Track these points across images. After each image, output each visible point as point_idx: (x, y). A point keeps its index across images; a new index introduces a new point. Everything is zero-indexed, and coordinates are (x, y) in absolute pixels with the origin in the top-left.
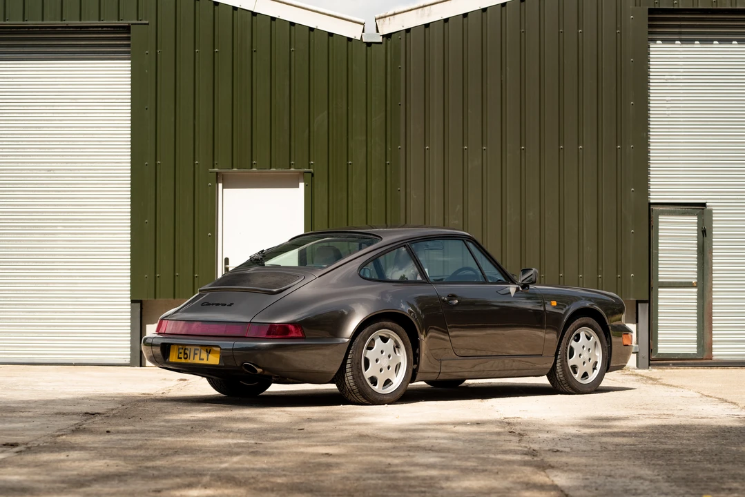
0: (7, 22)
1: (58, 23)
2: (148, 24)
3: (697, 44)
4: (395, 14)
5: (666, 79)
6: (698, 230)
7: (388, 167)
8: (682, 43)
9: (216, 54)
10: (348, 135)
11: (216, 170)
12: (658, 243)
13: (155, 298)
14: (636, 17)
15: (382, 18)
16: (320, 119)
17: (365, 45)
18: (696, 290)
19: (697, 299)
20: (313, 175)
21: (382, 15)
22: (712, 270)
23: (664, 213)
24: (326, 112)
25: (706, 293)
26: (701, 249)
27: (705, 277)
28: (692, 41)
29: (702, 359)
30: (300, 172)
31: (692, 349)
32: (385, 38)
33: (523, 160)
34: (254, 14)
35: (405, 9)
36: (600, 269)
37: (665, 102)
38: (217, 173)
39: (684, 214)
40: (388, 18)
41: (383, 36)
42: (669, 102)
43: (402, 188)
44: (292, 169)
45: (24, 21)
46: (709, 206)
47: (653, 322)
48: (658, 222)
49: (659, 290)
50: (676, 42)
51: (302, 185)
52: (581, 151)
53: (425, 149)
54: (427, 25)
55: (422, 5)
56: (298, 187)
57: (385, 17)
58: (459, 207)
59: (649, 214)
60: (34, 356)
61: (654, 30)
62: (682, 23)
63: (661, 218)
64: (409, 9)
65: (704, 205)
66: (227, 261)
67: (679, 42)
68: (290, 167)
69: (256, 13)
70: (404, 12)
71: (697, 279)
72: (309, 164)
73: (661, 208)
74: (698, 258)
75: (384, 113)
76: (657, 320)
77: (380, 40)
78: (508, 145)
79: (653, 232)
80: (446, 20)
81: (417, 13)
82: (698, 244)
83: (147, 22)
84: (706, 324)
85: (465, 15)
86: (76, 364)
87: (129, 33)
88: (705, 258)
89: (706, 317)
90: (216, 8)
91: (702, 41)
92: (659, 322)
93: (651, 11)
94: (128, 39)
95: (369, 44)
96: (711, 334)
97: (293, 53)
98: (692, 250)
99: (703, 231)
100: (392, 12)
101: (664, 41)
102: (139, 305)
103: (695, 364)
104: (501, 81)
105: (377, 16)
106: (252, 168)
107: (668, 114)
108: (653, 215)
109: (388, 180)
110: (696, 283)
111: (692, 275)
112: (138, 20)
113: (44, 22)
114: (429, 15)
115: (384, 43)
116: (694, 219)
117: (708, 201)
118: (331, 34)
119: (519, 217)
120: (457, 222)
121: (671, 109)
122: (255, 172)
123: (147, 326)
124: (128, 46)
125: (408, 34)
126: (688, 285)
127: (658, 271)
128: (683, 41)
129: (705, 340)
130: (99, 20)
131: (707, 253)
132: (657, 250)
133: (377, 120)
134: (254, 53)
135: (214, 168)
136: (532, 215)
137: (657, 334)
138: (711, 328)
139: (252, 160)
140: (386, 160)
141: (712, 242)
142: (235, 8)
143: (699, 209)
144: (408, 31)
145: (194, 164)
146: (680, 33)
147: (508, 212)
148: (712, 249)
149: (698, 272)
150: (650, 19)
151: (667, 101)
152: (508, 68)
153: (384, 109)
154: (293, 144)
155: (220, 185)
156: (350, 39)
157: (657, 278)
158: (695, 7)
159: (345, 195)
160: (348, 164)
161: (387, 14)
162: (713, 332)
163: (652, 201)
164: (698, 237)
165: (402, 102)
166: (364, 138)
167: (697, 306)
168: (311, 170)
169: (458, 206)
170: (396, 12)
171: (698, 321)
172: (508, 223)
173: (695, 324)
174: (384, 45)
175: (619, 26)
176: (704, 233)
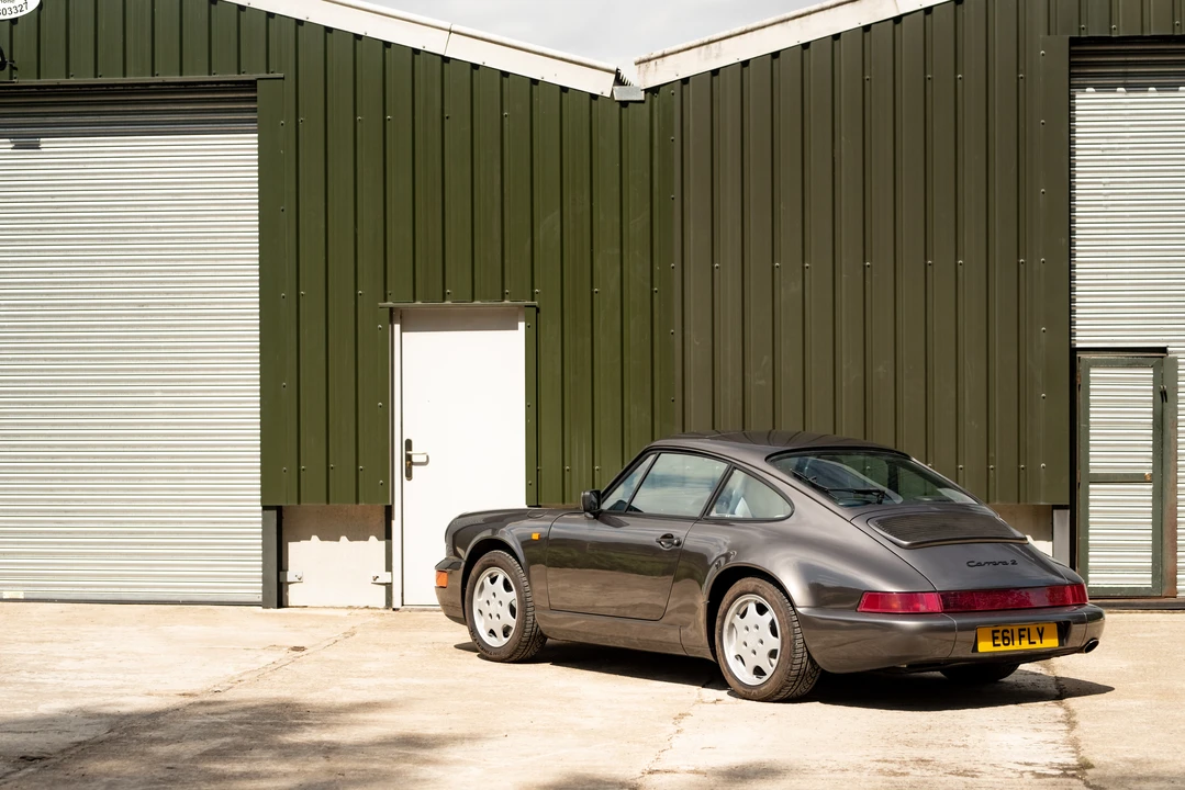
0: (72, 79)
1: (148, 79)
2: (283, 78)
3: (1152, 92)
4: (664, 56)
5: (1103, 150)
6: (1154, 390)
7: (656, 296)
8: (1128, 92)
9: (388, 122)
10: (592, 247)
11: (390, 304)
12: (1088, 413)
13: (299, 502)
14: (1049, 53)
15: (644, 61)
16: (548, 223)
17: (618, 105)
18: (1150, 487)
19: (1153, 501)
20: (538, 310)
21: (645, 57)
22: (1177, 455)
23: (1098, 364)
24: (558, 212)
25: (1167, 493)
26: (1159, 420)
27: (1165, 466)
28: (1144, 87)
29: (1161, 597)
30: (519, 306)
31: (1144, 580)
32: (648, 94)
33: (868, 282)
34: (445, 60)
35: (680, 47)
36: (992, 455)
37: (1101, 186)
38: (391, 309)
39: (1130, 365)
40: (653, 62)
41: (646, 91)
42: (1107, 186)
43: (677, 330)
44: (506, 302)
45: (96, 76)
46: (1172, 352)
47: (1079, 538)
48: (1088, 379)
49: (1091, 486)
50: (1119, 89)
51: (522, 325)
52: (960, 268)
53: (713, 268)
54: (715, 72)
55: (706, 40)
56: (517, 329)
57: (649, 60)
58: (767, 359)
59: (1074, 366)
60: (123, 590)
61: (1082, 71)
62: (1129, 59)
63: (1095, 373)
64: (688, 46)
65: (1164, 350)
66: (409, 444)
67: (1123, 89)
68: (503, 299)
69: (449, 58)
70: (679, 52)
71: (1153, 468)
72: (533, 293)
73: (1094, 356)
74: (1153, 435)
75: (648, 212)
76: (1087, 534)
77: (641, 96)
78: (844, 260)
79: (1080, 395)
80: (745, 63)
81: (700, 53)
82: (1154, 413)
83: (281, 75)
84: (1167, 541)
85: (775, 55)
86: (184, 603)
87: (255, 91)
88: (1166, 436)
89: (1167, 530)
90: (387, 50)
91: (1161, 87)
92: (1091, 538)
93: (1073, 41)
94: (254, 100)
95: (624, 104)
96: (1176, 557)
97: (506, 120)
98: (1145, 423)
99: (1161, 393)
100: (660, 53)
101: (1099, 88)
102: (275, 512)
103: (1149, 604)
104: (833, 159)
105: (637, 59)
106: (444, 300)
107: (1107, 206)
108: (1080, 368)
109: (656, 316)
110: (1151, 475)
111: (1143, 462)
112: (268, 73)
113: (128, 78)
114: (718, 56)
115: (648, 101)
116: (1149, 373)
117: (1170, 344)
118: (564, 89)
119: (862, 375)
120: (762, 382)
121: (1111, 197)
122: (448, 306)
123: (290, 544)
124: (254, 110)
125: (685, 87)
126: (1137, 479)
127: (1088, 457)
128: (1129, 87)
129: (1165, 568)
130: (210, 74)
131: (1169, 429)
132: (1088, 423)
133: (637, 224)
134: (446, 120)
135: (386, 301)
136: (882, 370)
137: (1087, 557)
138: (1175, 548)
139: (444, 289)
140: (652, 286)
141: (1176, 410)
142: (416, 51)
143: (1155, 356)
144: (685, 81)
145: (356, 295)
146: (1126, 75)
147: (844, 366)
148: (1176, 421)
149: (1154, 458)
150: (1072, 53)
151: (1104, 184)
152: (843, 138)
153: (648, 205)
154: (506, 261)
155: (397, 327)
156: (594, 97)
157: (1088, 467)
158: (1146, 34)
159: (589, 340)
160: (592, 293)
161: (652, 56)
162: (1178, 554)
163: (1078, 345)
164: (1154, 402)
165: (677, 195)
166: (617, 251)
167: (1153, 512)
168: (536, 303)
169: (766, 357)
170: (667, 51)
171: (1153, 535)
172: (844, 385)
173: (1148, 541)
174: (647, 104)
175: (1021, 67)
176: (1164, 396)
